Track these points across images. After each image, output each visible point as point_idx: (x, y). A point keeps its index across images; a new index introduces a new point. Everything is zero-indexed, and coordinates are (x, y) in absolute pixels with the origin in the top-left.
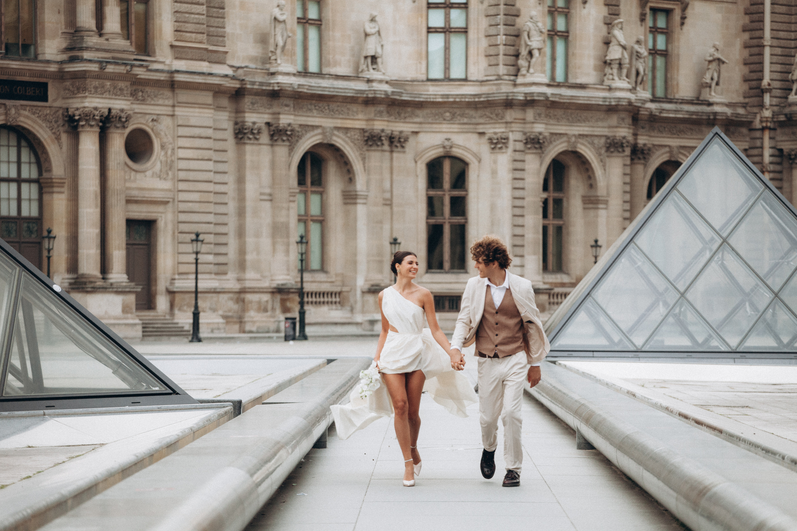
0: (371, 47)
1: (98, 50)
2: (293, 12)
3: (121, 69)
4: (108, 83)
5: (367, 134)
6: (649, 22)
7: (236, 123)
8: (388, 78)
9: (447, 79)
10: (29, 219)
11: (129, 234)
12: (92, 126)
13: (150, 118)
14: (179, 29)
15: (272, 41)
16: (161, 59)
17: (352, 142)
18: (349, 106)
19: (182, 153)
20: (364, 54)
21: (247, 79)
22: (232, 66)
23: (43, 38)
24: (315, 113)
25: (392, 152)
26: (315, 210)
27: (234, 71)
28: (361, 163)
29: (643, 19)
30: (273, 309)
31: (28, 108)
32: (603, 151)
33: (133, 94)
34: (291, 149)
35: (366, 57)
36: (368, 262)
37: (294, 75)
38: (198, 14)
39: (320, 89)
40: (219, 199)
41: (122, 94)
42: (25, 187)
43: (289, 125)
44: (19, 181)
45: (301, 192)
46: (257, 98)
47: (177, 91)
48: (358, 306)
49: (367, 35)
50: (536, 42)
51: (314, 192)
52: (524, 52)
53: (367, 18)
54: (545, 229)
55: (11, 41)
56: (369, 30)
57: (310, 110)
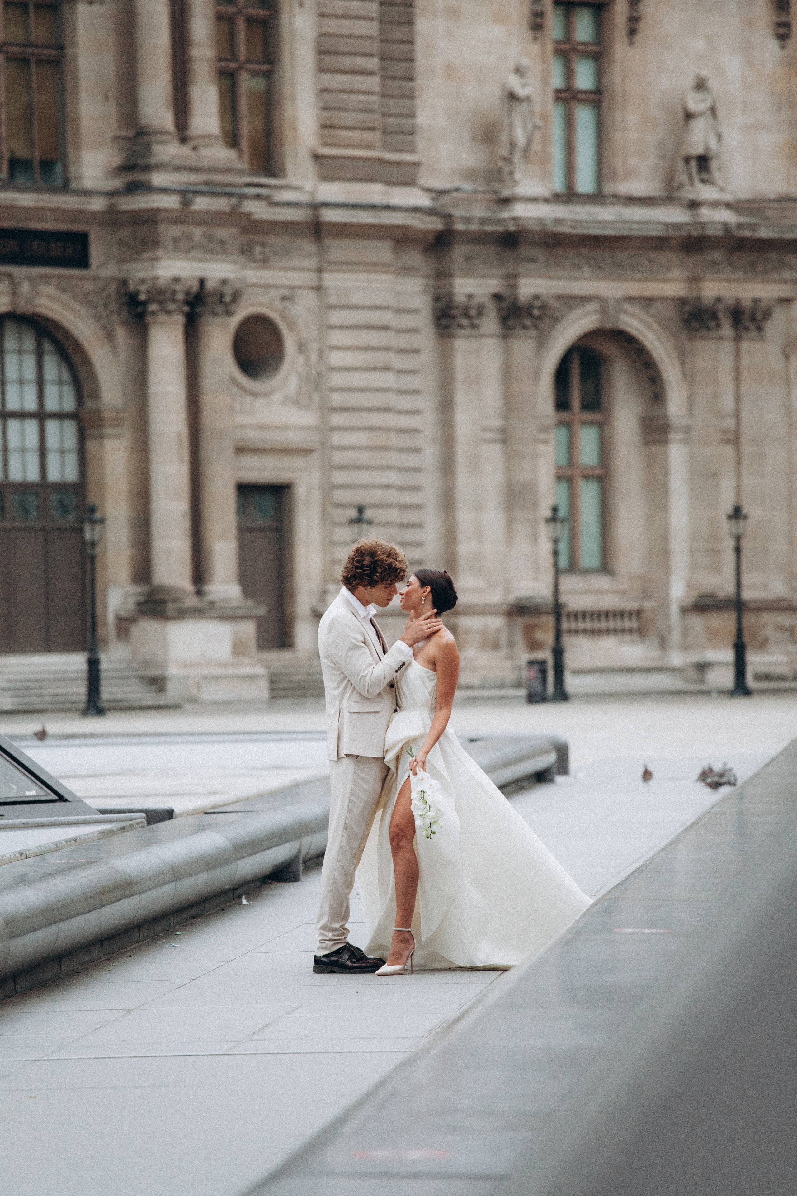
0: (699, 139)
1: (178, 169)
2: (545, 81)
3: (221, 204)
4: (198, 232)
5: (687, 308)
7: (437, 298)
8: (728, 197)
10: (62, 487)
11: (242, 510)
12: (169, 312)
13: (276, 293)
14: (329, 122)
15: (504, 138)
16: (297, 182)
17: (660, 324)
18: (653, 255)
19: (336, 359)
20: (684, 153)
21: (458, 212)
22: (429, 190)
23: (78, 148)
24: (586, 271)
25: (737, 339)
26: (588, 454)
27: (434, 199)
28: (677, 364)
30: (511, 644)
31: (53, 281)
33: (246, 250)
34: (542, 343)
35: (687, 160)
36: (692, 553)
37: (546, 201)
38: (365, 92)
39: (596, 225)
40: (406, 441)
41: (225, 252)
42: (52, 427)
43: (537, 297)
44: (41, 416)
45: (561, 424)
46: (477, 248)
47: (328, 242)
49: (689, 116)
51: (585, 423)
53: (689, 81)
55: (20, 153)
56: (693, 106)
57: (578, 267)
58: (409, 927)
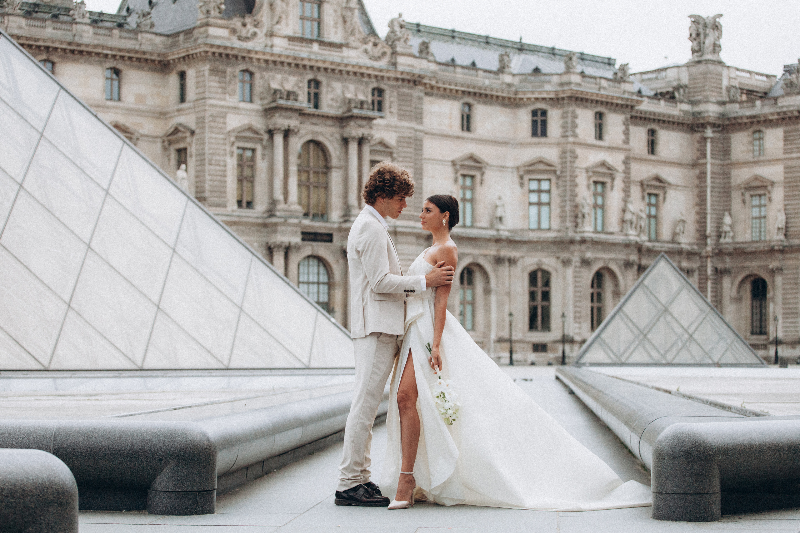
0: (499, 213)
6: (647, 199)
9: (539, 229)
10: (323, 303)
17: (489, 262)
18: (487, 243)
20: (495, 216)
23: (331, 211)
25: (510, 267)
26: (469, 297)
28: (493, 273)
29: (643, 198)
31: (323, 246)
32: (623, 267)
35: (496, 218)
36: (497, 326)
44: (318, 283)
45: (461, 288)
48: (492, 349)
49: (497, 206)
50: (586, 210)
52: (580, 215)
54: (592, 309)
55: (316, 212)
56: (498, 204)
58: (412, 471)
